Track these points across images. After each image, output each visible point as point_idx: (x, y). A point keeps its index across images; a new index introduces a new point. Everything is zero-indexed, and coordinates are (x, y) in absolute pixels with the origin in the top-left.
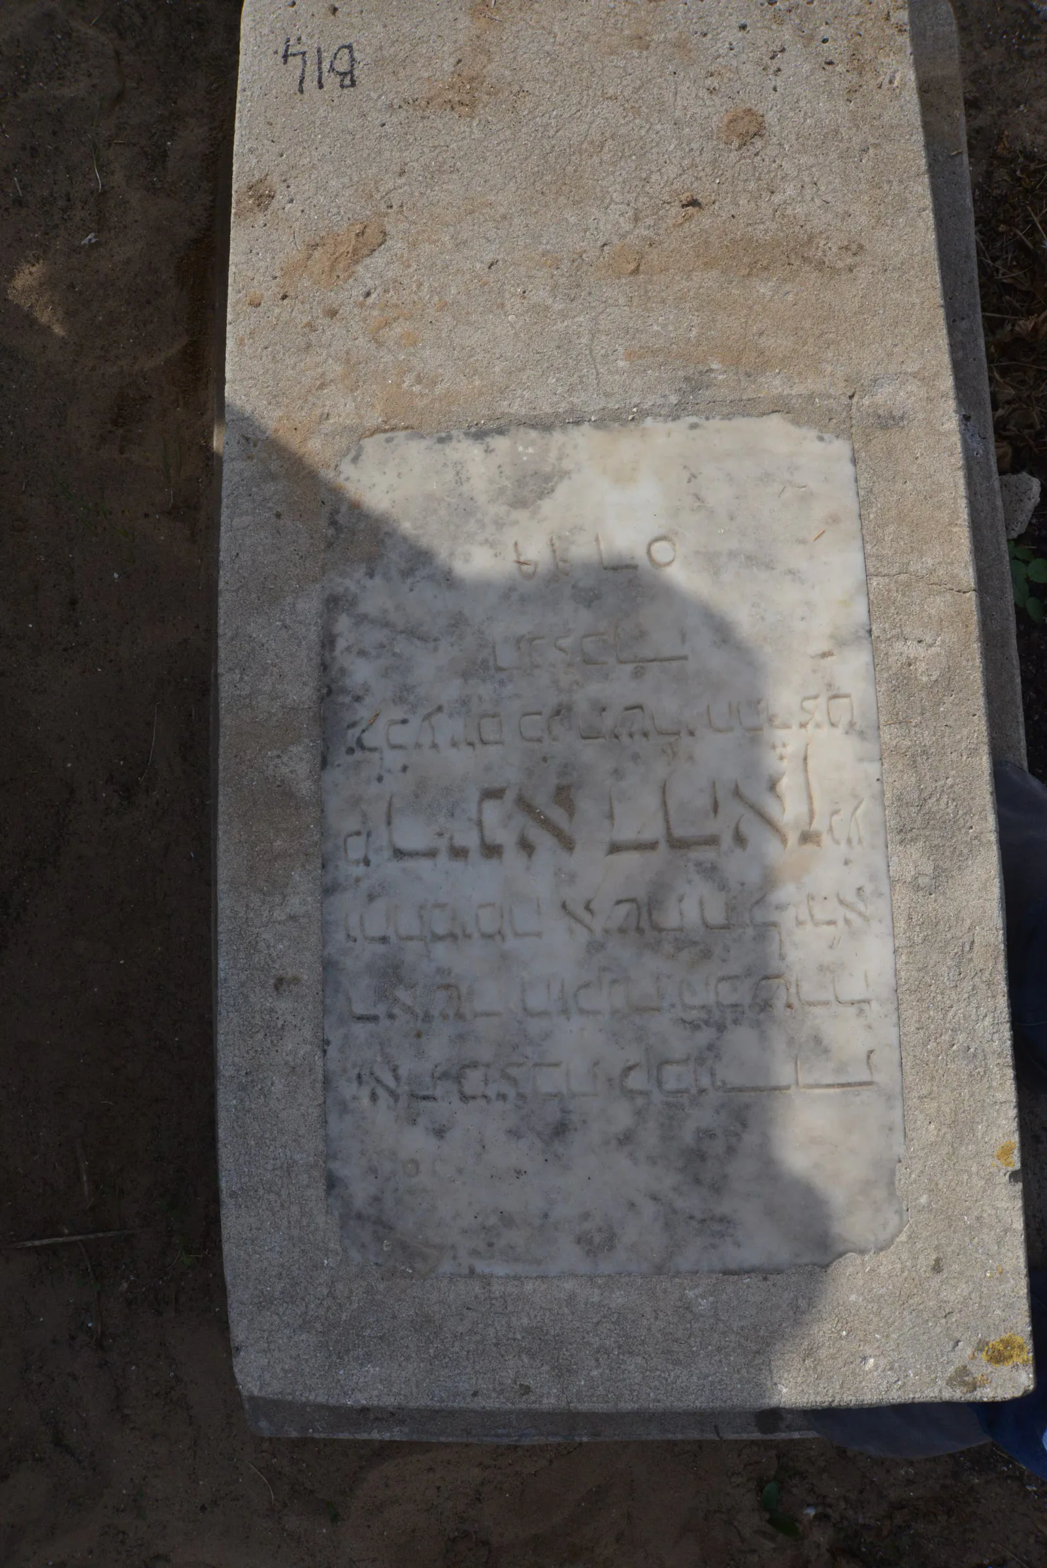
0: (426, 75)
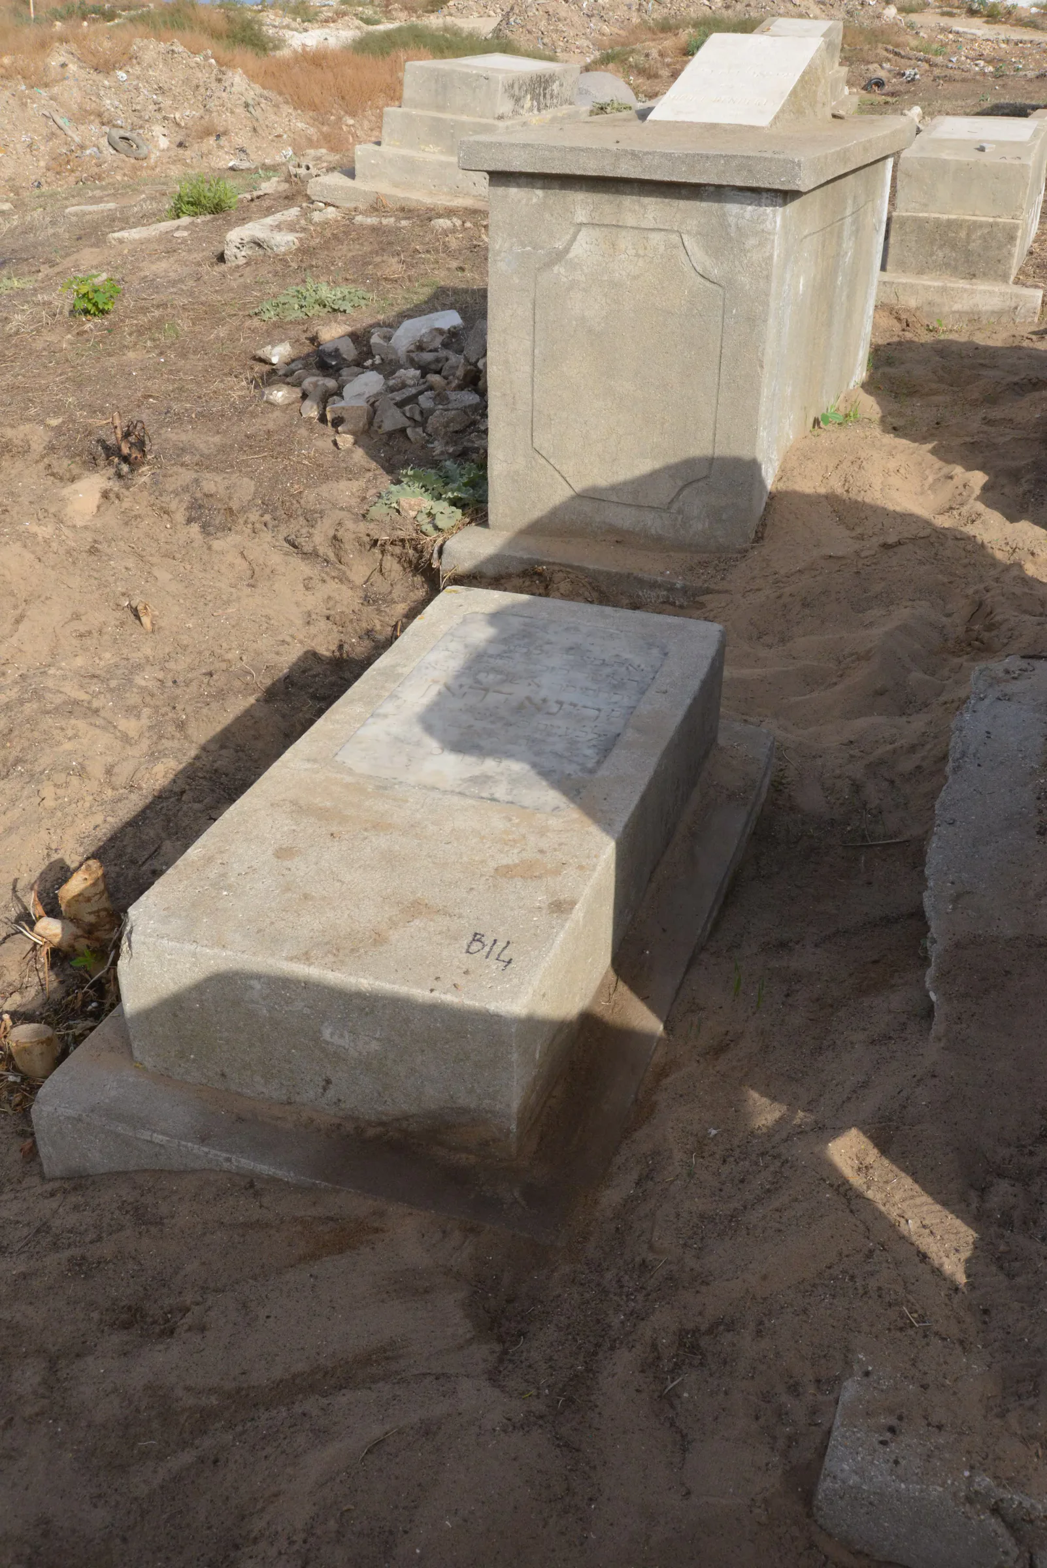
0: (431, 923)
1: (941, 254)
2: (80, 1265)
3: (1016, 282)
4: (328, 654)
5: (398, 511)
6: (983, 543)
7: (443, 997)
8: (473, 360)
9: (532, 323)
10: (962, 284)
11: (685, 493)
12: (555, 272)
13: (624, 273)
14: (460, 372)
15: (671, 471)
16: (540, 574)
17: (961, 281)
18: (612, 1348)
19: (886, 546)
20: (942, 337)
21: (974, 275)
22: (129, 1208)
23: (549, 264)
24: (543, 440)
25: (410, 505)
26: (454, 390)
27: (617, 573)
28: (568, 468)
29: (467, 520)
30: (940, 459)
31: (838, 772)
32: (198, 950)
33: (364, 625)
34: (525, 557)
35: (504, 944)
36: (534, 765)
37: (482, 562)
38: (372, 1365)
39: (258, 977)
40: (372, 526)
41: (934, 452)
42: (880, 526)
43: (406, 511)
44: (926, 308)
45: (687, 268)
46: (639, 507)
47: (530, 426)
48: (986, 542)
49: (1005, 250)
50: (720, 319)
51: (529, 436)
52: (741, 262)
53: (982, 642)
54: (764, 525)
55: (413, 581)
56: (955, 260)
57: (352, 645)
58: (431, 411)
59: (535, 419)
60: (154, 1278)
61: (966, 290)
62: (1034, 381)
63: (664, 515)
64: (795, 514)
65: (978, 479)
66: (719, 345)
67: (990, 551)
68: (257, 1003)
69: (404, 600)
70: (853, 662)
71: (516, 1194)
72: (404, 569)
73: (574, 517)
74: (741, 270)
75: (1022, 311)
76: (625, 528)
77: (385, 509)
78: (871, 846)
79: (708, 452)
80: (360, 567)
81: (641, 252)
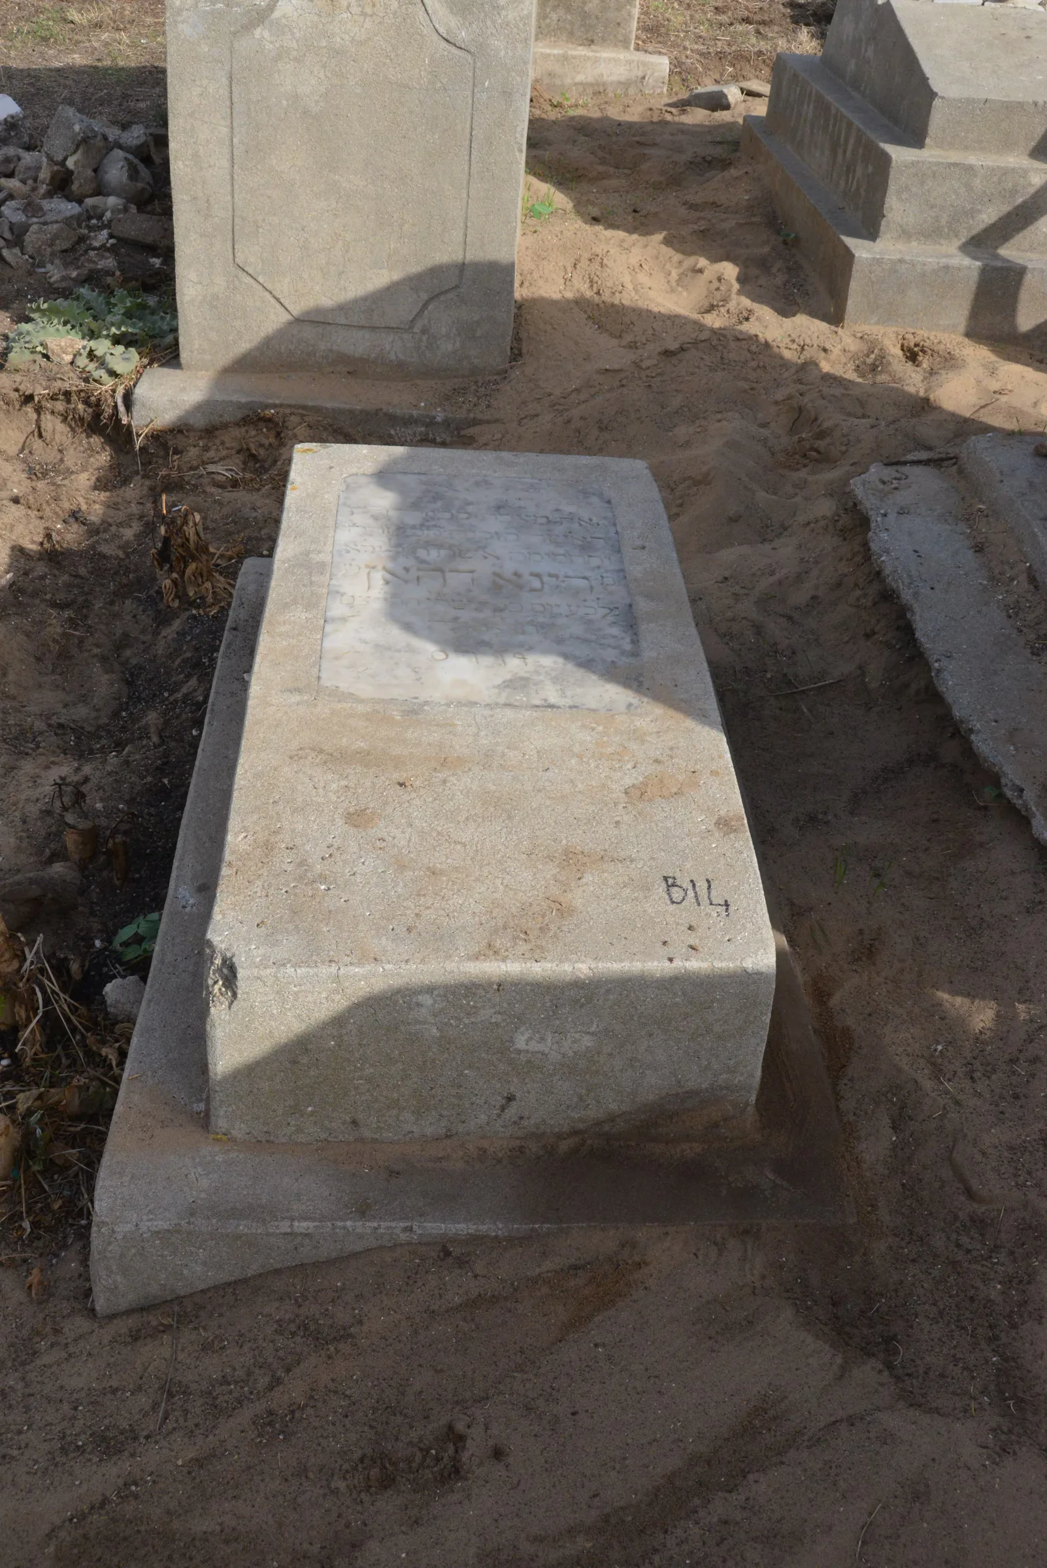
0: (605, 874)
1: (554, 16)
2: (270, 1424)
3: (637, 49)
4: (34, 547)
5: (46, 356)
6: (766, 342)
7: (688, 964)
8: (60, 158)
9: (228, 103)
10: (582, 51)
11: (430, 307)
12: (257, 36)
13: (347, 37)
14: (45, 174)
15: (414, 282)
16: (269, 420)
17: (581, 48)
18: (1014, 1326)
19: (667, 353)
20: (572, 113)
21: (592, 41)
22: (293, 1328)
23: (248, 27)
24: (249, 254)
25: (61, 348)
26: (44, 197)
27: (361, 411)
28: (283, 287)
29: (146, 361)
30: (677, 250)
31: (729, 614)
32: (342, 971)
33: (66, 505)
34: (243, 400)
35: (706, 885)
36: (566, 656)
37: (187, 412)
38: (760, 1433)
39: (430, 989)
40: (18, 378)
41: (667, 242)
42: (651, 332)
43: (59, 356)
44: (546, 81)
45: (427, 31)
46: (373, 328)
47: (230, 236)
48: (770, 340)
49: (624, 12)
50: (469, 93)
51: (230, 250)
52: (494, 22)
53: (819, 452)
54: (517, 338)
55: (89, 443)
56: (572, 23)
57: (59, 532)
58: (25, 228)
59: (237, 228)
60: (375, 1410)
61: (589, 58)
62: (709, 158)
63: (405, 336)
64: (551, 324)
65: (730, 270)
66: (468, 126)
67: (776, 350)
68: (425, 1023)
69: (84, 469)
70: (689, 488)
71: (771, 1176)
72: (72, 429)
73: (292, 347)
74: (494, 31)
75: (650, 81)
76: (357, 355)
77: (28, 356)
78: (803, 691)
79: (458, 257)
80: (10, 432)
81: (368, 10)
